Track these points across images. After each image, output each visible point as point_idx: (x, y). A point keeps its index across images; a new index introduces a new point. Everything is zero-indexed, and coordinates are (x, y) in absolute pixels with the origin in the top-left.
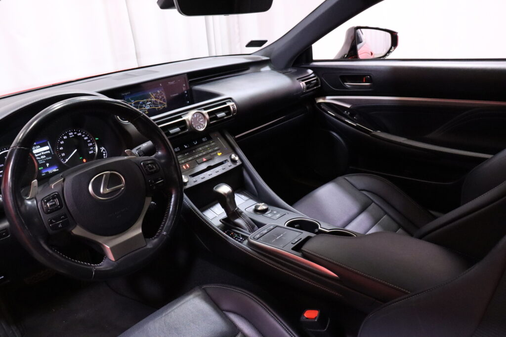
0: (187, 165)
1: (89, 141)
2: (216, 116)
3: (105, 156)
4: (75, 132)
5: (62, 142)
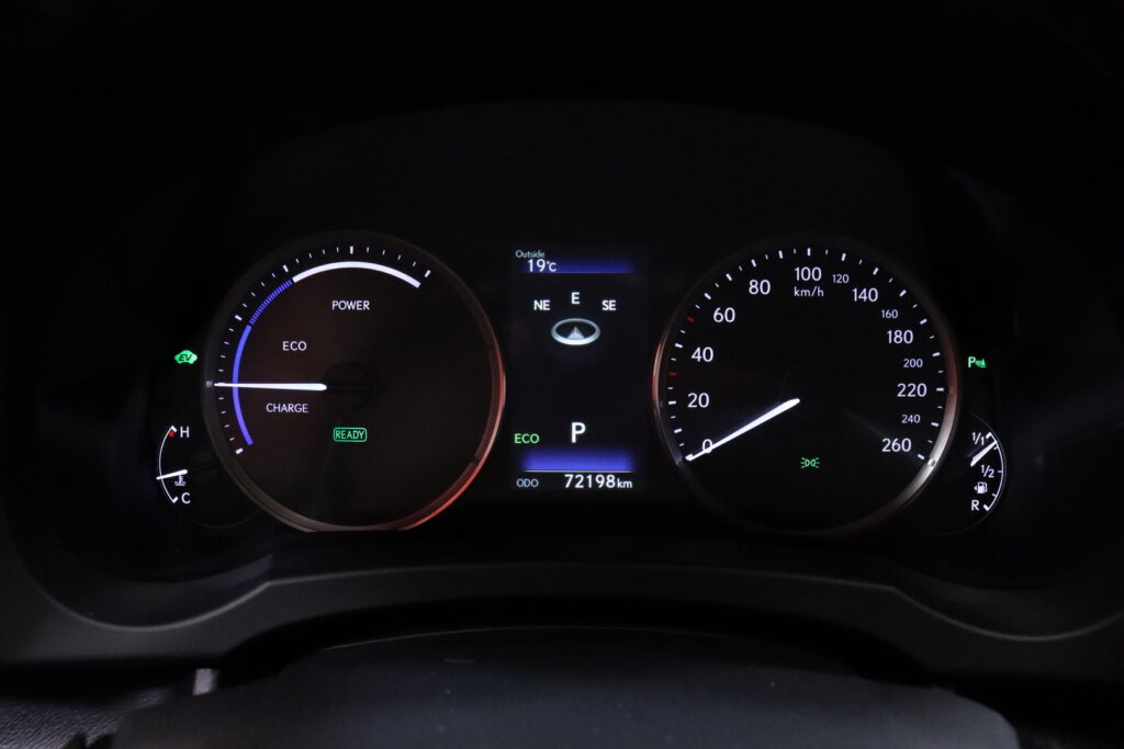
1: (917, 363)
3: (985, 499)
4: (842, 269)
5: (724, 316)
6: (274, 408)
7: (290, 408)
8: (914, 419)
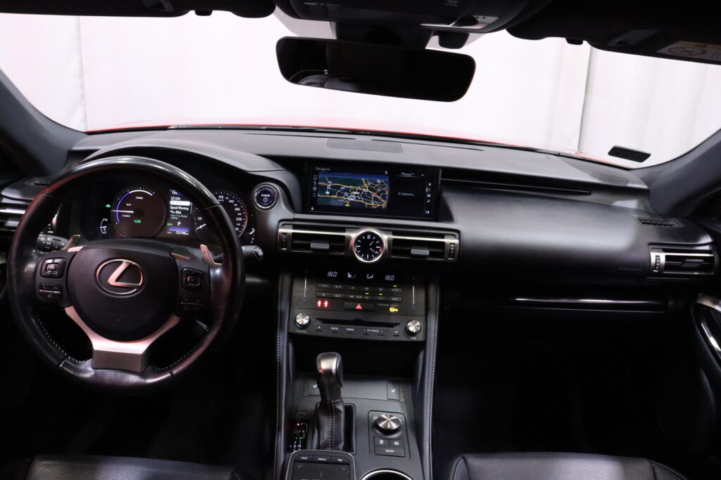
0: (326, 303)
1: (240, 214)
2: (410, 251)
4: (227, 196)
6: (123, 216)
7: (127, 216)
8: (239, 224)
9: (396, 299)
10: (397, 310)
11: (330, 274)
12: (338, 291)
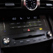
9: (40, 25)
10: (42, 29)
11: (13, 19)
12: (19, 25)
